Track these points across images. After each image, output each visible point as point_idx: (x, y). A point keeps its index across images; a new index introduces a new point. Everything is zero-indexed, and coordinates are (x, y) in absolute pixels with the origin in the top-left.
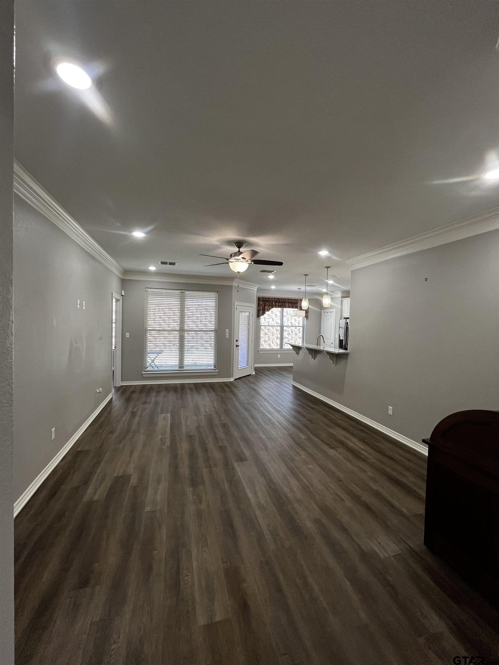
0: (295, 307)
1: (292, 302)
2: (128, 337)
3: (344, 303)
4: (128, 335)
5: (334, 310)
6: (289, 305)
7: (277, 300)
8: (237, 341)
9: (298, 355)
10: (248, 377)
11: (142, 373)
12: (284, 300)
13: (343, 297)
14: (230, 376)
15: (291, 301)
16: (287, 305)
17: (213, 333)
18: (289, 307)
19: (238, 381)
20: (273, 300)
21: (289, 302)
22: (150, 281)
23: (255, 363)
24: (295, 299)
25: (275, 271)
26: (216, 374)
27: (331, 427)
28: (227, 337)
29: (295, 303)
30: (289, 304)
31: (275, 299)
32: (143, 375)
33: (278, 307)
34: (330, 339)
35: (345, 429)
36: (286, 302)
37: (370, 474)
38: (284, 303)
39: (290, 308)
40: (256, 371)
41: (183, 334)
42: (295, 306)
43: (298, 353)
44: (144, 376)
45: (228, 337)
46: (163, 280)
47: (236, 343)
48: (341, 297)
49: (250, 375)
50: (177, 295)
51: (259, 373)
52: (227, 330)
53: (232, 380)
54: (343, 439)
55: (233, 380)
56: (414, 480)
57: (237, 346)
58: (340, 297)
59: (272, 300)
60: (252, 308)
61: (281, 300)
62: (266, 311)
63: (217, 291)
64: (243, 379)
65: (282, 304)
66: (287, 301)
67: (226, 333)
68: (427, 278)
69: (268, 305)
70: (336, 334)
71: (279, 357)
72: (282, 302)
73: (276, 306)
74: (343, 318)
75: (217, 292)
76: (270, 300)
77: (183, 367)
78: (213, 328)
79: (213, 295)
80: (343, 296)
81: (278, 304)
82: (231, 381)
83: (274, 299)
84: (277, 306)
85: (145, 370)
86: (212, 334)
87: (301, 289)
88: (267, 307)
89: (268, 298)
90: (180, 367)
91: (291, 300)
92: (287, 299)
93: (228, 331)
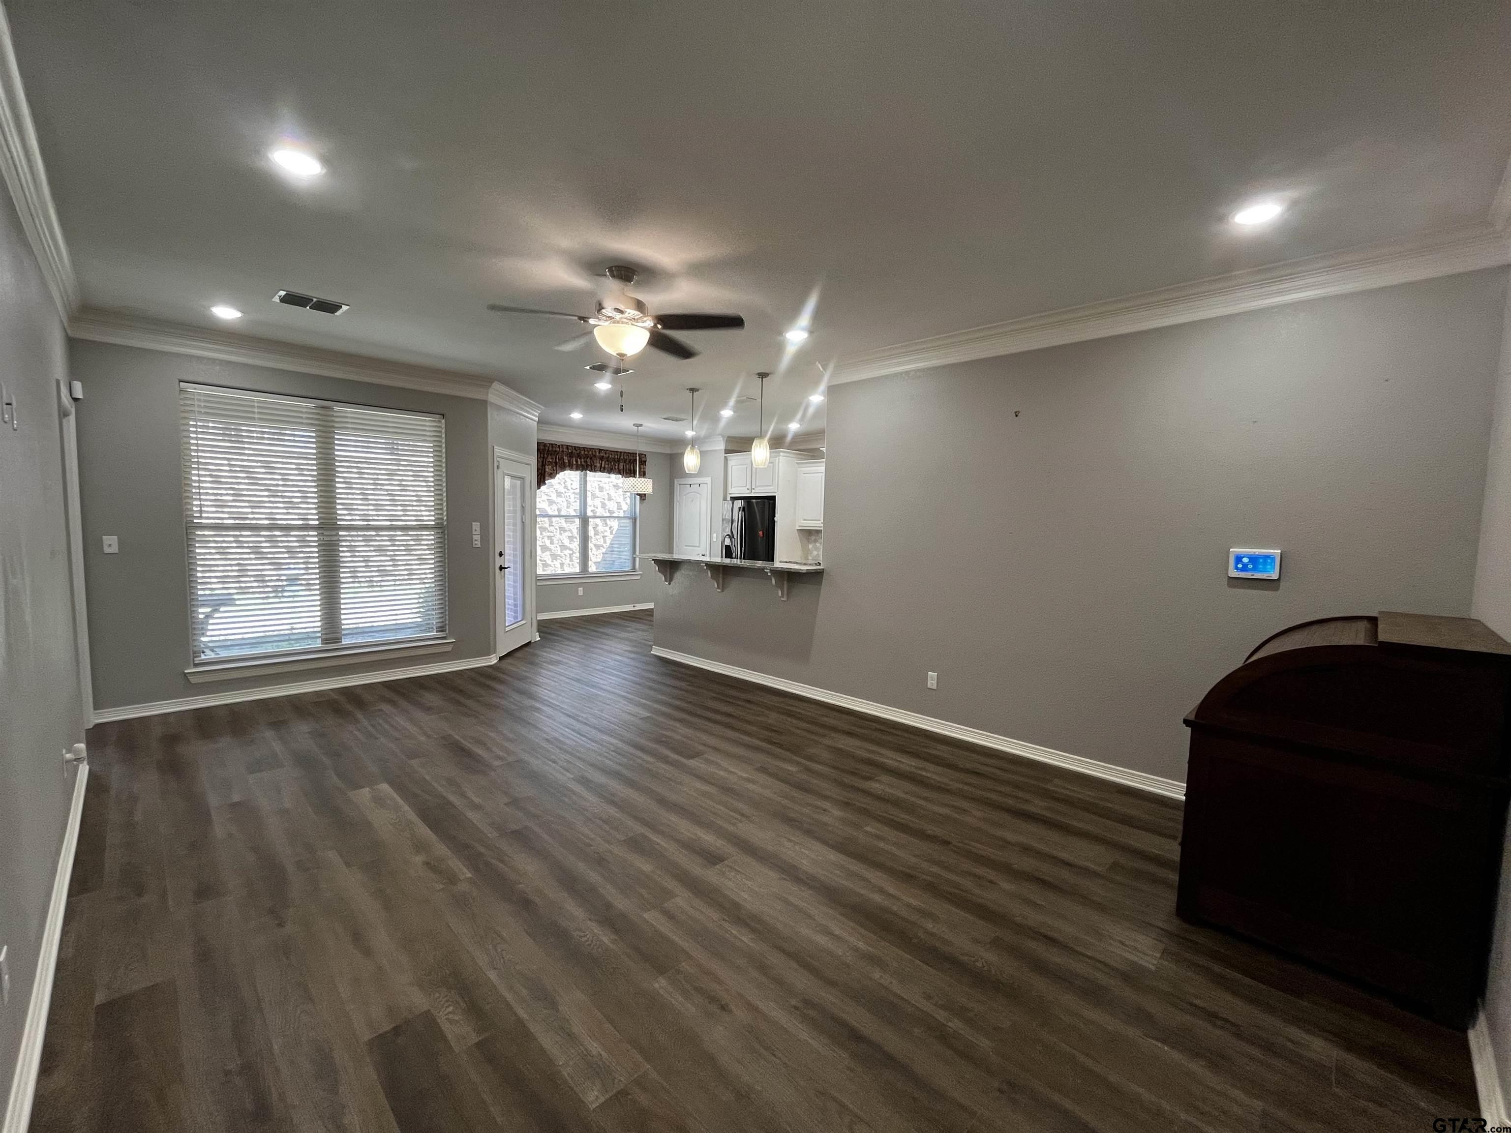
0: (617, 471)
1: (609, 457)
2: (115, 549)
3: (730, 463)
4: (111, 544)
5: (708, 480)
6: (603, 466)
7: (574, 451)
8: (501, 554)
9: (670, 584)
10: (527, 649)
11: (186, 671)
12: (590, 453)
13: (727, 451)
14: (487, 651)
15: (607, 455)
16: (598, 465)
17: (432, 535)
18: (602, 470)
19: (509, 660)
20: (563, 451)
21: (602, 458)
22: (199, 358)
23: (539, 610)
24: (617, 452)
25: (630, 371)
26: (449, 648)
27: (824, 736)
28: (477, 543)
29: (616, 460)
30: (603, 463)
31: (568, 449)
32: (191, 678)
33: (577, 469)
34: (699, 547)
35: (849, 734)
36: (595, 456)
37: (978, 814)
38: (591, 459)
39: (603, 472)
40: (542, 634)
41: (335, 538)
42: (616, 467)
43: (670, 580)
44: (193, 680)
45: (479, 546)
46: (250, 361)
47: (499, 562)
48: (725, 450)
49: (530, 642)
50: (307, 416)
51: (547, 636)
52: (476, 526)
53: (493, 660)
54: (866, 755)
55: (496, 661)
56: (1046, 804)
57: (501, 568)
58: (722, 450)
59: (561, 449)
60: (529, 466)
61: (583, 452)
62: (547, 478)
63: (442, 412)
64: (518, 654)
65: (586, 462)
66: (598, 454)
67: (474, 533)
68: (1019, 412)
69: (551, 462)
70: (715, 535)
71: (582, 594)
72: (587, 456)
73: (571, 467)
74: (729, 499)
75: (443, 415)
76: (556, 451)
77: (338, 640)
78: (429, 518)
79: (426, 423)
80: (729, 448)
81: (577, 461)
82: (493, 663)
83: (564, 447)
84: (574, 466)
85: (197, 660)
86: (429, 538)
87: (641, 425)
88: (550, 467)
89: (552, 444)
90: (325, 641)
91: (606, 453)
92: (597, 451)
93: (478, 529)
